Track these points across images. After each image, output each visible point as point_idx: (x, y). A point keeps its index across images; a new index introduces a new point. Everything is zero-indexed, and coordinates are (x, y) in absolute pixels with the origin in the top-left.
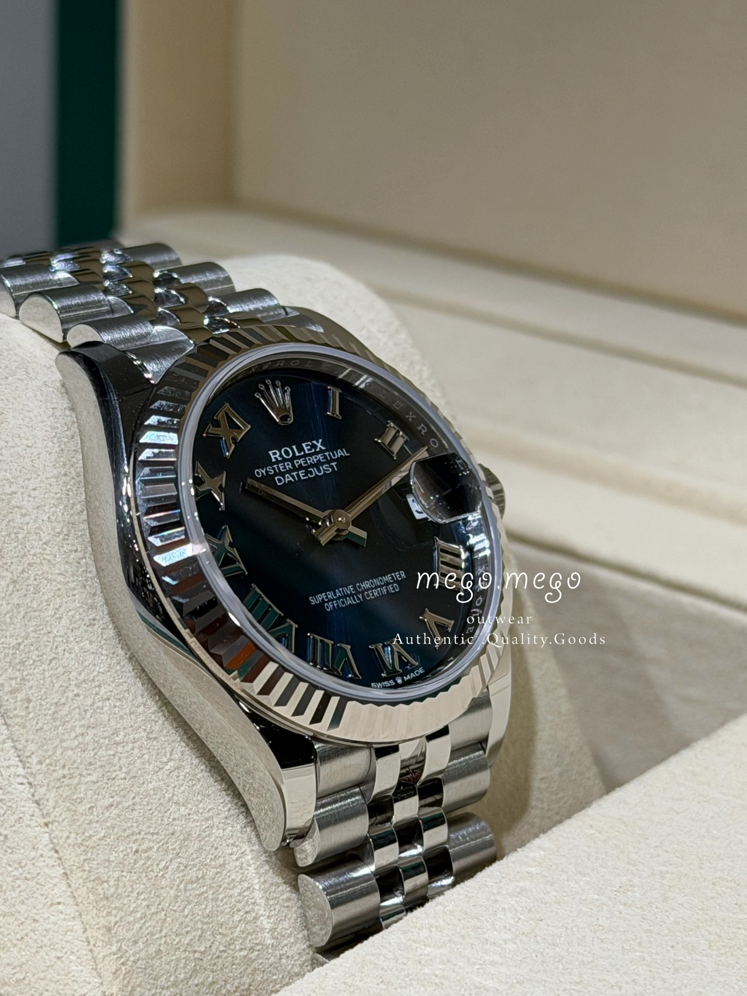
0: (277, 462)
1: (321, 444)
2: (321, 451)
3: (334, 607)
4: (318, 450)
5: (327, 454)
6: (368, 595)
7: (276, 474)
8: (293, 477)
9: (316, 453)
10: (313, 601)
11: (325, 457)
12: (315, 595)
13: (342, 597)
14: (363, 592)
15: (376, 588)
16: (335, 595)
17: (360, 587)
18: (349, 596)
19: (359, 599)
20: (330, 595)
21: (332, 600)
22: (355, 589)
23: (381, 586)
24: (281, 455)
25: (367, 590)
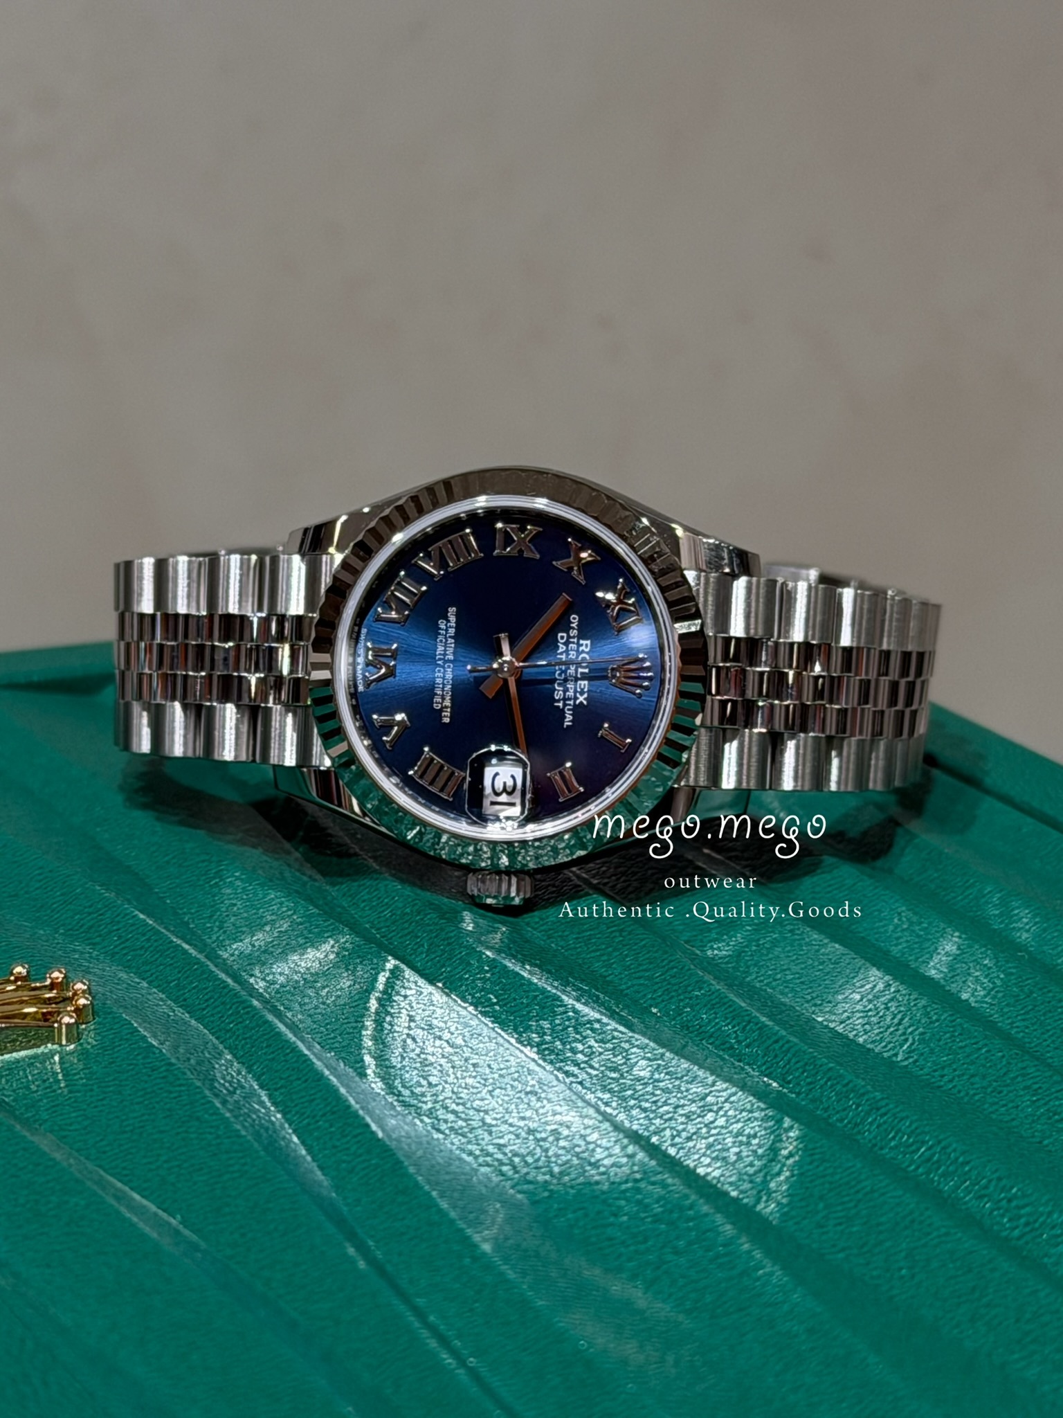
0: (579, 645)
1: (581, 703)
2: (576, 698)
3: (440, 629)
4: (578, 695)
5: (572, 702)
6: (439, 671)
7: (569, 637)
8: (561, 653)
9: (575, 692)
10: (452, 610)
11: (569, 699)
12: (457, 615)
13: (446, 643)
14: (443, 667)
15: (443, 684)
16: (450, 637)
17: (449, 667)
18: (445, 650)
19: (440, 659)
20: (452, 631)
21: (447, 630)
22: (449, 661)
23: (443, 691)
24: (583, 652)
25: (444, 673)
